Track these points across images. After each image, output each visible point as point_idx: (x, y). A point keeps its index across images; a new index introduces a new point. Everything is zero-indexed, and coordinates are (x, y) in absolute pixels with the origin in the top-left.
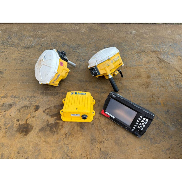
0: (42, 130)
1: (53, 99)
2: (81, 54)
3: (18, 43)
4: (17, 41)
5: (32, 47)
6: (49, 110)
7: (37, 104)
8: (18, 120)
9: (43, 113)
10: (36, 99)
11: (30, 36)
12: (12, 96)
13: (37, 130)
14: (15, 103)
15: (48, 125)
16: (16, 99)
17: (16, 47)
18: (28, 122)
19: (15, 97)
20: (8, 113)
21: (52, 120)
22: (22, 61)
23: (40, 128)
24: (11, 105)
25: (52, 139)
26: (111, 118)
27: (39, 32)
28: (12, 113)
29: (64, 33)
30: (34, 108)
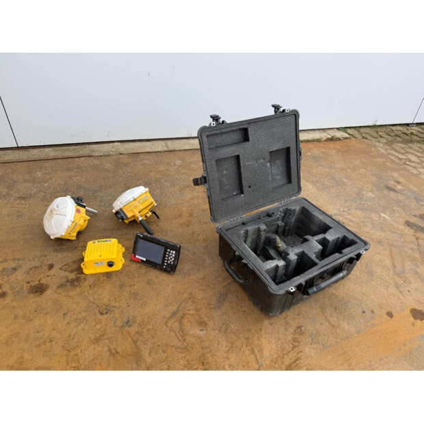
0: (61, 286)
1: (70, 254)
2: (104, 198)
3: (8, 193)
4: (5, 190)
5: (31, 196)
6: (67, 267)
7: (50, 262)
8: (29, 283)
9: (60, 271)
10: (48, 257)
11: (25, 181)
12: (14, 259)
13: (55, 287)
14: (20, 266)
15: (68, 281)
16: (20, 262)
17: (5, 199)
18: (41, 282)
19: (18, 259)
20: (13, 278)
21: (72, 276)
22: (20, 216)
23: (58, 285)
24: (15, 269)
25: (74, 292)
26: (142, 261)
27: (39, 174)
28: (19, 276)
29: (78, 172)
30: (47, 267)
